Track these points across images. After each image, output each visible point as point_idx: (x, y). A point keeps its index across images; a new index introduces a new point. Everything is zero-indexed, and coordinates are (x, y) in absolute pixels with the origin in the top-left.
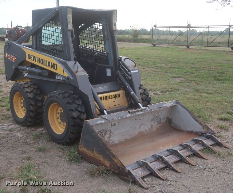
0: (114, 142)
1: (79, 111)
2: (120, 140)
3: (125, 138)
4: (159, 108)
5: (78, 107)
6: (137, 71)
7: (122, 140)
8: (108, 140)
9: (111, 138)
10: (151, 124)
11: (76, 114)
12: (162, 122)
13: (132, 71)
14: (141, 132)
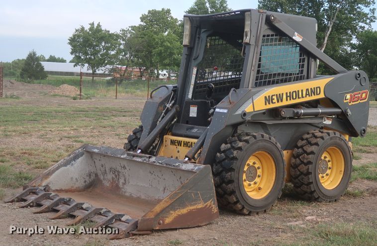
2: (133, 195)
3: (138, 195)
6: (225, 111)
8: (121, 187)
13: (216, 109)
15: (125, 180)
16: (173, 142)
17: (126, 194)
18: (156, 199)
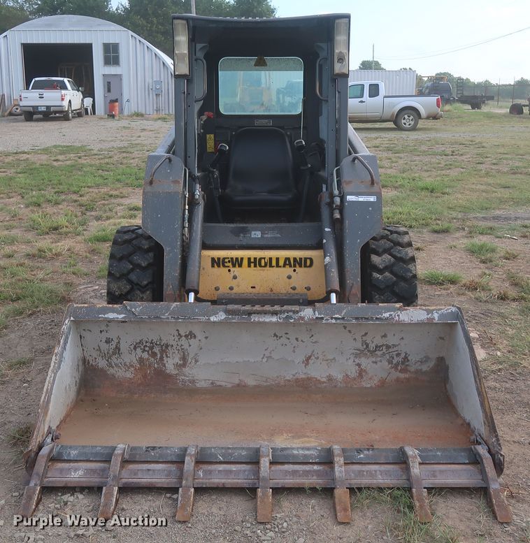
0: (193, 382)
1: (130, 282)
2: (218, 383)
3: (237, 382)
4: (357, 319)
5: (132, 270)
7: (223, 384)
8: (174, 372)
9: (186, 370)
10: (359, 365)
11: (119, 288)
12: (412, 369)
13: (348, 197)
14: (309, 379)
15: (184, 359)
16: (216, 262)
17: (198, 385)
18: (289, 381)
